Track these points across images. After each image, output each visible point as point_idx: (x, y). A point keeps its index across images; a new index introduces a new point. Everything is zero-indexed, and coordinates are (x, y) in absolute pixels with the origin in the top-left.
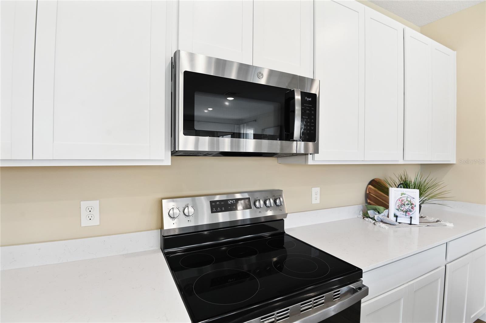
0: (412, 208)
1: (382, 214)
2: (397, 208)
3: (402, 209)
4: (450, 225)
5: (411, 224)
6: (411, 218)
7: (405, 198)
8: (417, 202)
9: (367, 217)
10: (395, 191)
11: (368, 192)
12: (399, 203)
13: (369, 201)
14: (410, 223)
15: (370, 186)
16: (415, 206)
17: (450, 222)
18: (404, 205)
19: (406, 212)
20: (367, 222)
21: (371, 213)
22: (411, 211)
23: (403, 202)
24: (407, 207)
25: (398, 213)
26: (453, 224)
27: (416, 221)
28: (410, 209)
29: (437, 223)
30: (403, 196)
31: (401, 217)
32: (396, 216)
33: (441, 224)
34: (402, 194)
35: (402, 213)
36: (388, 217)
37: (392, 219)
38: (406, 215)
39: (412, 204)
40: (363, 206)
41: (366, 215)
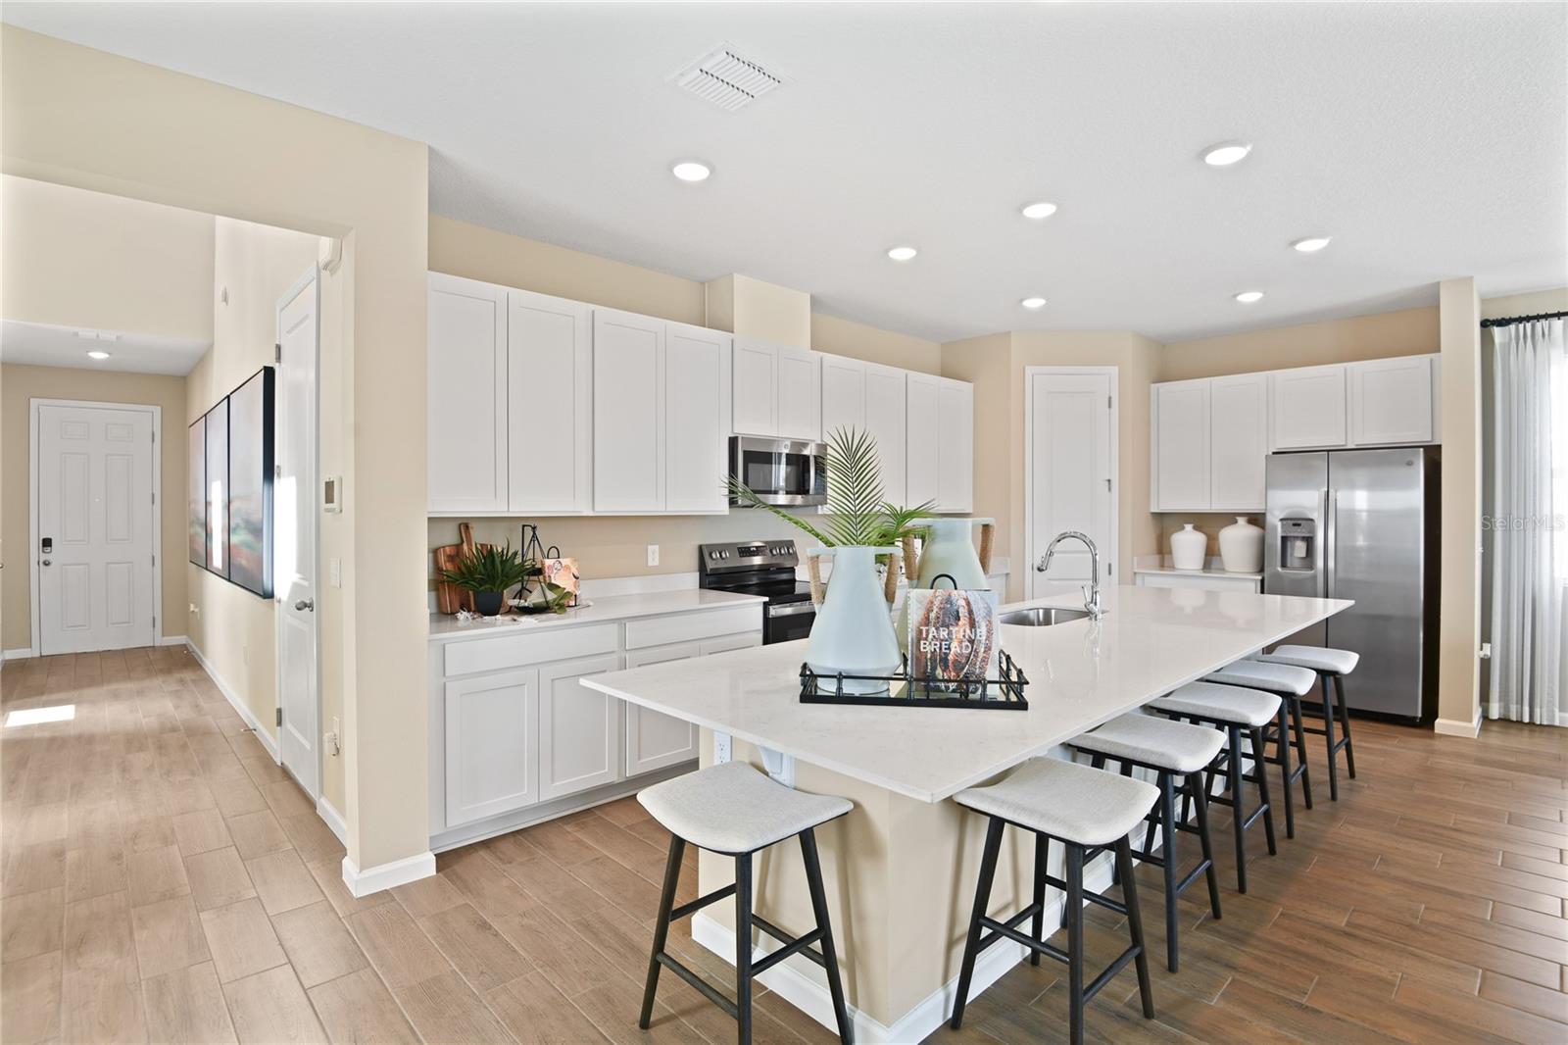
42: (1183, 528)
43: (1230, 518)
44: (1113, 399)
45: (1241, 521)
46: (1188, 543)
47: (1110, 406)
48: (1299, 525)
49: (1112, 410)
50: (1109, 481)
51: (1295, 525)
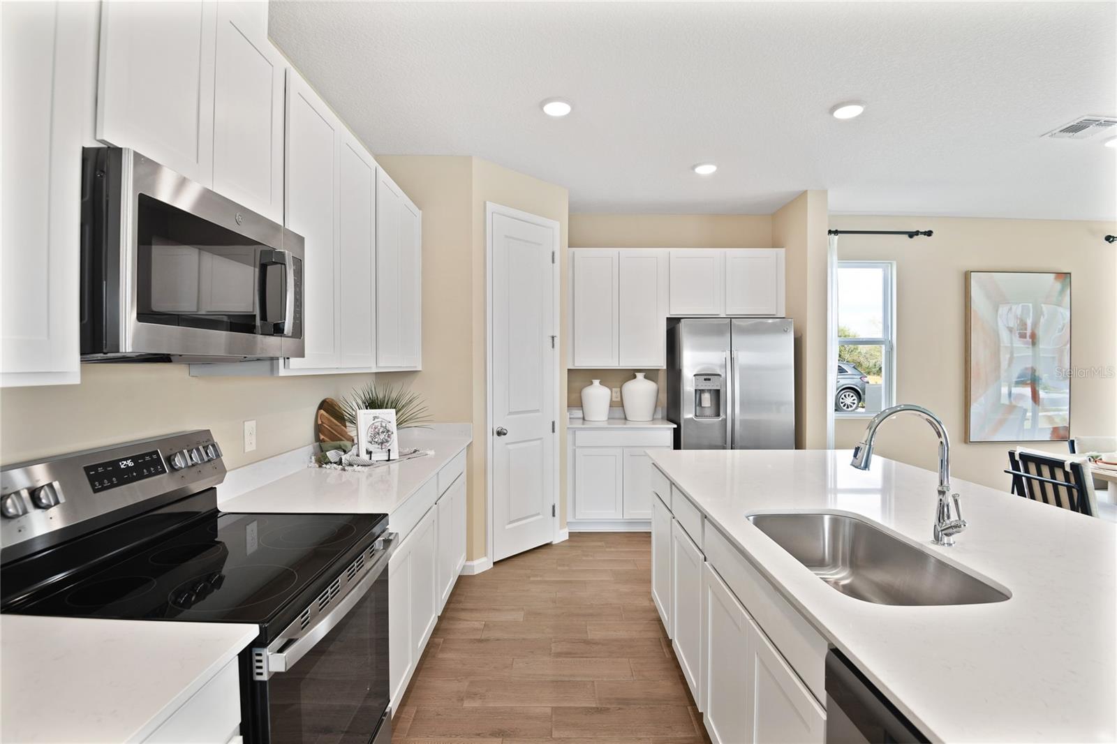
0: (389, 436)
1: (349, 453)
2: (370, 439)
3: (376, 440)
4: (431, 453)
5: (389, 460)
6: (389, 450)
7: (379, 424)
8: (393, 427)
9: (326, 463)
10: (365, 414)
11: (320, 422)
12: (371, 430)
13: (322, 437)
14: (387, 459)
15: (322, 412)
16: (392, 433)
17: (431, 449)
18: (378, 434)
19: (382, 443)
20: (328, 471)
21: (332, 455)
22: (387, 441)
23: (377, 430)
24: (382, 436)
25: (372, 448)
26: (435, 451)
27: (394, 455)
28: (386, 438)
29: (414, 454)
30: (376, 420)
31: (376, 453)
32: (369, 453)
33: (421, 454)
34: (375, 418)
35: (377, 446)
36: (358, 455)
37: (364, 456)
38: (382, 448)
39: (388, 431)
40: (314, 448)
41: (322, 461)
42: (592, 383)
43: (631, 374)
44: (556, 254)
45: (640, 376)
46: (598, 395)
47: (553, 262)
48: (709, 380)
49: (555, 264)
50: (553, 337)
51: (705, 380)
